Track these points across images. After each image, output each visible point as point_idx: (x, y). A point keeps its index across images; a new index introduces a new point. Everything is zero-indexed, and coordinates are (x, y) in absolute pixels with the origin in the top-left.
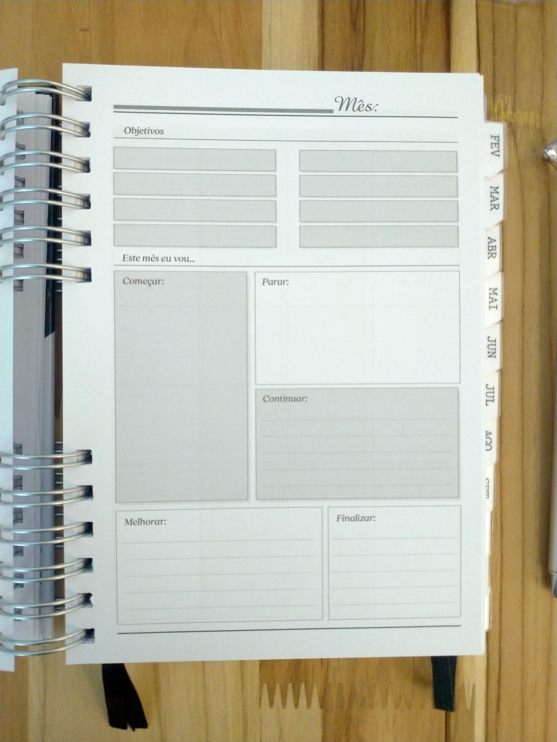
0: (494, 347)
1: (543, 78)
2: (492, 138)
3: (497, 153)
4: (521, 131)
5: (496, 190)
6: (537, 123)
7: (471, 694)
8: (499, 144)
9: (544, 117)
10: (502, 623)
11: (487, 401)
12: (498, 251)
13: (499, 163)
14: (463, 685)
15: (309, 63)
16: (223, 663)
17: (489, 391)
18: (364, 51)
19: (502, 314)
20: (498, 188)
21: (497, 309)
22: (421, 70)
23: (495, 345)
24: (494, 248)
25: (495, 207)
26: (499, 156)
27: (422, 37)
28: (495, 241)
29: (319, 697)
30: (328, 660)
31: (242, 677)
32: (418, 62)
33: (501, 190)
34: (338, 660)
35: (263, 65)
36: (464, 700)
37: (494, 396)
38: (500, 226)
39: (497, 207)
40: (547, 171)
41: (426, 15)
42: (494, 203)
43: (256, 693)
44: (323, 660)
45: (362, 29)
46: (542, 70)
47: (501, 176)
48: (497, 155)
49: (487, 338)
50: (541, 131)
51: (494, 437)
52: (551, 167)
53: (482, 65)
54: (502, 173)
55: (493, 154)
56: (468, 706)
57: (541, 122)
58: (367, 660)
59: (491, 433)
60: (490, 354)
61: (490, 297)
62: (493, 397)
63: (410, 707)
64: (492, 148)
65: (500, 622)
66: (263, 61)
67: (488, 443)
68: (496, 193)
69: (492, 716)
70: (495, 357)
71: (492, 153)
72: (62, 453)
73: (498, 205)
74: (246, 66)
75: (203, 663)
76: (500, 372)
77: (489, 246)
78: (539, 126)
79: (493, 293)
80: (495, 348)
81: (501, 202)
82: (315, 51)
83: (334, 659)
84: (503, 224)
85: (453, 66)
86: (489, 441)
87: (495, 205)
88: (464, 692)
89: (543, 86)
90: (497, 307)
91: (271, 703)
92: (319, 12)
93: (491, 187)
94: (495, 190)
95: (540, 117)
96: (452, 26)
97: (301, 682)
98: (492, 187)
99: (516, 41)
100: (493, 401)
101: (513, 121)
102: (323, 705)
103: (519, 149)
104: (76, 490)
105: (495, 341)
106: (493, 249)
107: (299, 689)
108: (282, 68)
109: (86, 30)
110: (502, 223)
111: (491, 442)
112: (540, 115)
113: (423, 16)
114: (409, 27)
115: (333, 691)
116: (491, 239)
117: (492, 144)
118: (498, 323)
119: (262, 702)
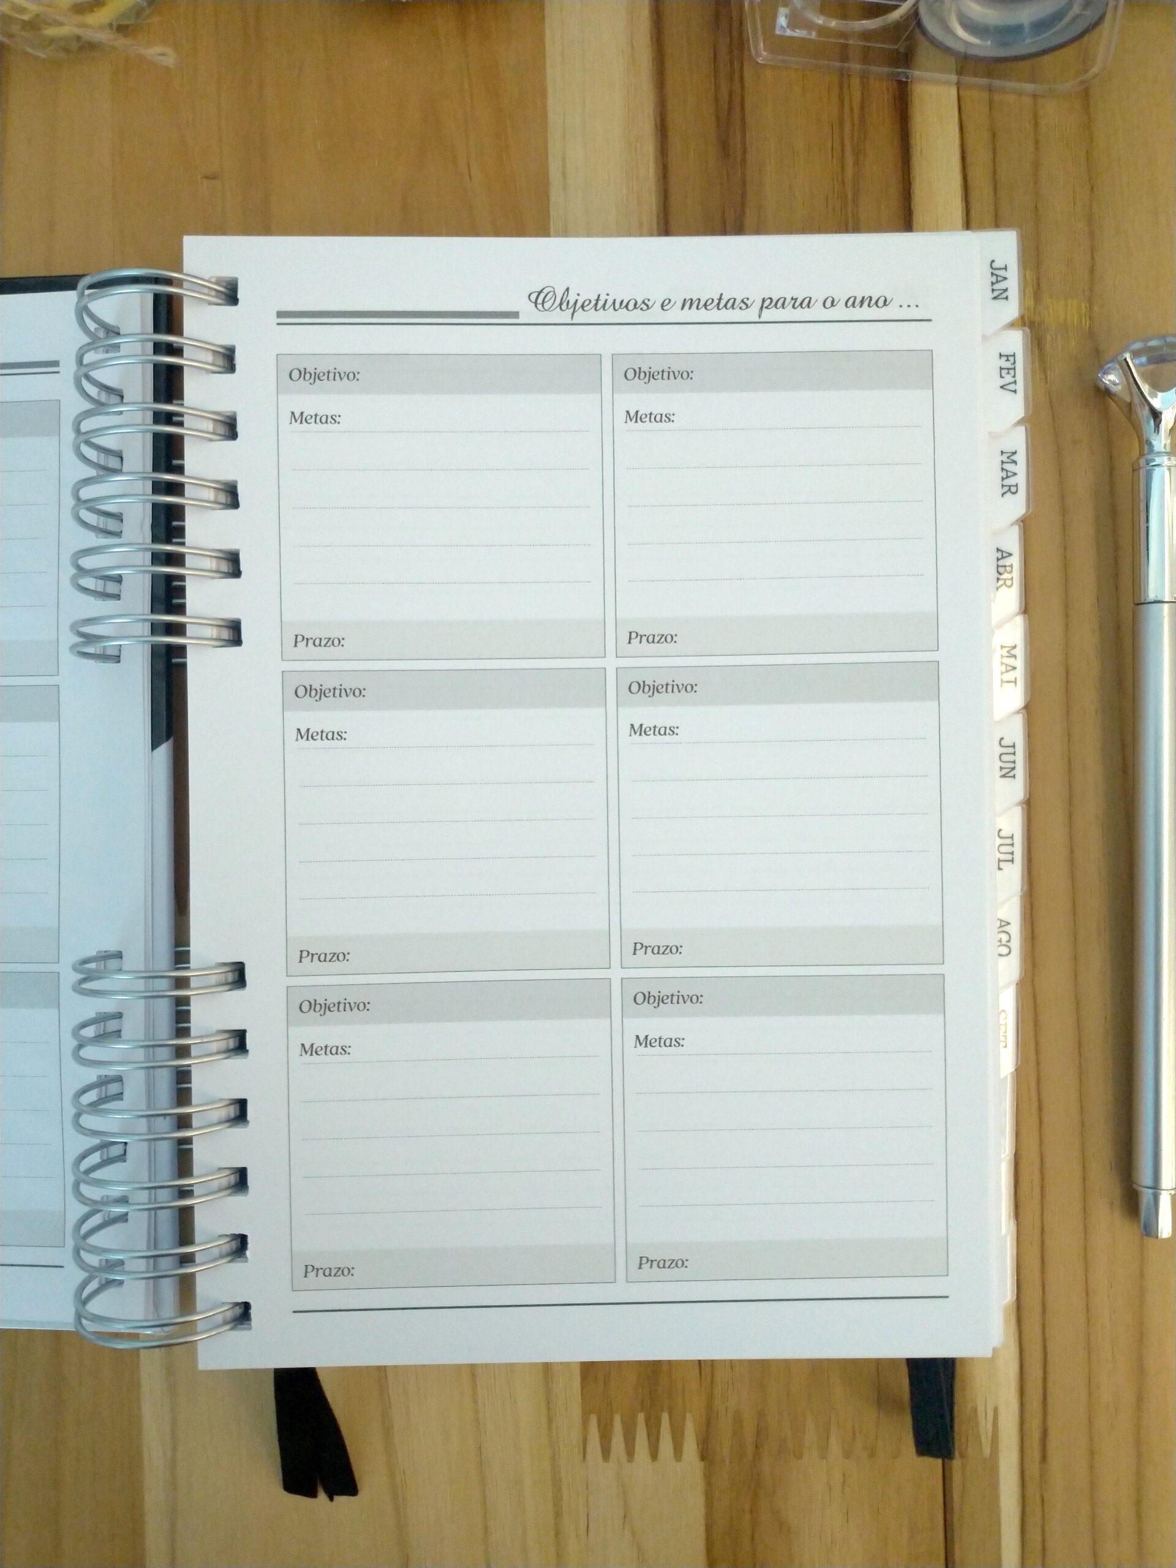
0: (1011, 758)
1: (1092, 234)
2: (1002, 358)
3: (1012, 387)
4: (1053, 338)
5: (1013, 458)
6: (1083, 320)
7: (990, 1427)
8: (1014, 369)
9: (1096, 308)
10: (1047, 1288)
11: (999, 861)
12: (1016, 575)
13: (1015, 406)
14: (975, 1410)
17: (1003, 843)
18: (743, 195)
19: (1026, 693)
20: (1015, 453)
21: (1016, 685)
23: (1014, 754)
24: (1008, 569)
25: (1010, 490)
26: (1015, 391)
27: (856, 163)
28: (1010, 555)
29: (697, 1436)
30: (712, 1364)
31: (548, 1403)
32: (850, 213)
33: (1021, 458)
34: (732, 1363)
35: (552, 229)
36: (978, 1438)
38: (1019, 527)
39: (1013, 489)
40: (1105, 414)
41: (862, 119)
42: (1007, 482)
43: (576, 1434)
44: (702, 1363)
45: (739, 153)
46: (1090, 219)
47: (1022, 430)
48: (1012, 391)
49: (999, 740)
50: (1091, 334)
51: (1015, 929)
52: (1113, 405)
53: (973, 212)
54: (1022, 425)
55: (1004, 389)
56: (987, 1451)
57: (1091, 319)
59: (1009, 924)
60: (1004, 771)
61: (1002, 663)
62: (1012, 853)
63: (872, 1455)
64: (1002, 377)
66: (552, 222)
67: (1004, 942)
68: (1011, 463)
69: (1034, 1469)
70: (1014, 777)
71: (1002, 387)
72: (188, 968)
73: (1017, 486)
74: (519, 230)
75: (473, 1367)
76: (1025, 806)
77: (998, 566)
78: (1088, 325)
79: (1008, 655)
80: (1013, 760)
81: (1021, 479)
82: (651, 197)
83: (724, 1362)
84: (1025, 523)
85: (918, 218)
86: (1004, 937)
87: (1010, 486)
88: (977, 1425)
89: (1093, 250)
90: (1015, 682)
91: (606, 1452)
93: (1002, 452)
94: (1010, 458)
95: (1088, 308)
96: (913, 142)
97: (662, 1411)
98: (1004, 451)
99: (1036, 165)
100: (1012, 861)
101: (1038, 319)
102: (706, 1454)
103: (1049, 373)
104: (219, 1038)
105: (1014, 746)
106: (1005, 571)
107: (659, 1422)
108: (589, 234)
109: (213, 177)
110: (1022, 521)
111: (1009, 941)
112: (1088, 305)
113: (856, 122)
114: (830, 145)
115: (724, 1425)
116: (1002, 552)
117: (1001, 369)
118: (1018, 712)
119: (589, 1449)
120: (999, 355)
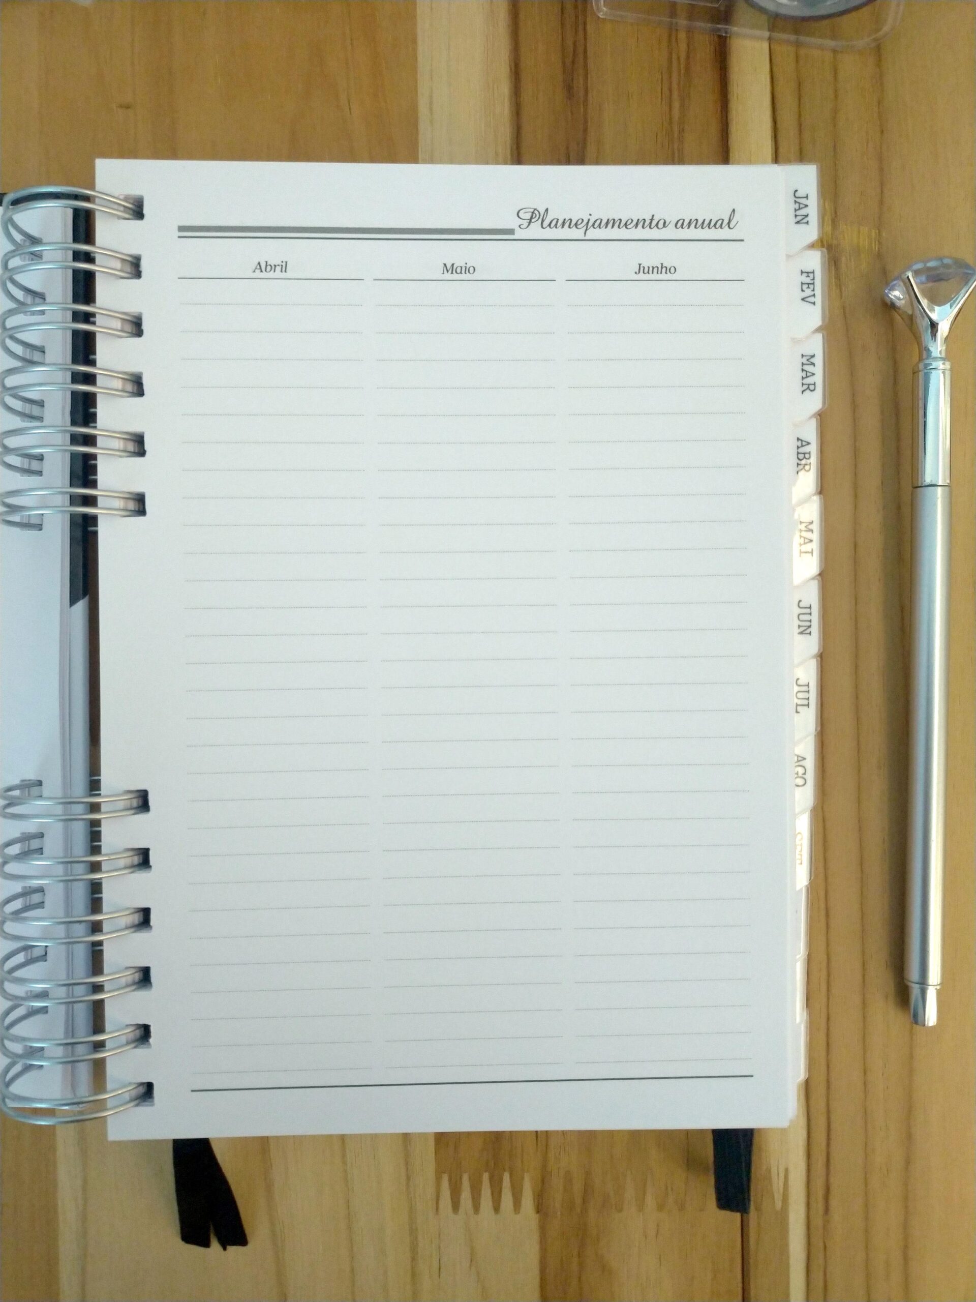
0: (807, 617)
1: (881, 170)
2: (803, 274)
3: (812, 299)
4: (847, 259)
6: (873, 245)
7: (781, 1184)
8: (813, 284)
9: (884, 234)
10: (832, 1068)
11: (797, 705)
12: (813, 460)
13: (814, 316)
14: (769, 1171)
15: (497, 154)
16: (374, 1137)
17: (800, 690)
18: (585, 130)
19: (820, 563)
20: (813, 356)
21: (812, 555)
22: (681, 162)
23: (810, 614)
24: (807, 456)
25: (809, 388)
26: (814, 303)
27: (682, 105)
28: (808, 443)
29: (534, 1192)
30: (547, 1133)
31: (407, 1161)
32: (676, 147)
33: (819, 360)
34: (564, 1133)
35: (420, 156)
36: (771, 1194)
37: (809, 698)
38: (817, 420)
39: (812, 387)
40: (891, 323)
41: (688, 68)
42: (807, 381)
43: (430, 1190)
44: (539, 1133)
45: (582, 94)
46: (880, 159)
47: (819, 337)
48: (812, 303)
49: (797, 602)
50: (880, 256)
51: (810, 763)
52: (898, 318)
53: (780, 150)
54: (819, 332)
55: (805, 301)
56: (779, 1204)
57: (880, 243)
58: (611, 1134)
59: (805, 759)
60: (802, 629)
61: (801, 536)
63: (682, 1207)
64: (803, 290)
65: (828, 1067)
66: (420, 151)
67: (800, 775)
68: (810, 364)
69: (818, 1221)
70: (810, 633)
71: (803, 299)
72: (99, 795)
73: (814, 384)
74: (392, 158)
75: (342, 1137)
76: (819, 658)
77: (798, 453)
78: (877, 248)
79: (806, 529)
81: (818, 379)
82: (505, 132)
83: (557, 1132)
84: (822, 417)
85: (734, 154)
86: (801, 770)
87: (809, 385)
88: (770, 1183)
89: (882, 184)
90: (812, 553)
91: (456, 1206)
92: (511, 70)
93: (803, 356)
94: (810, 360)
95: (878, 234)
96: (730, 89)
97: (504, 1170)
98: (804, 354)
99: (835, 111)
100: (808, 705)
101: (835, 242)
102: (540, 1208)
103: (844, 289)
104: (125, 855)
105: (810, 608)
106: (805, 457)
107: (501, 1181)
108: (451, 162)
109: (128, 107)
110: (819, 415)
111: (804, 774)
112: (877, 231)
113: (683, 72)
114: (660, 88)
115: (557, 1183)
116: (802, 441)
117: (802, 283)
118: (813, 579)
119: (441, 1205)
120: (800, 272)
